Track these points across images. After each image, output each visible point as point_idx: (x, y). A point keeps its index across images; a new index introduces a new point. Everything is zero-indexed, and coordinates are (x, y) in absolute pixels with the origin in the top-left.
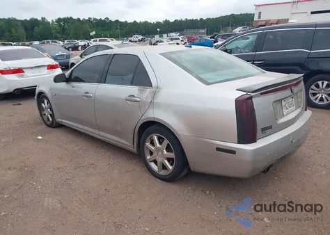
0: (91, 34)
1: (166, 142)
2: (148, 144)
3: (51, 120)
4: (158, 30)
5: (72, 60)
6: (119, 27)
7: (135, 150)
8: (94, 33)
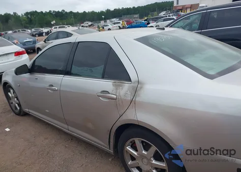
0: (52, 23)
1: (154, 149)
2: (129, 148)
3: (19, 108)
4: (103, 17)
5: (38, 45)
6: (73, 17)
7: (112, 151)
8: (54, 22)
